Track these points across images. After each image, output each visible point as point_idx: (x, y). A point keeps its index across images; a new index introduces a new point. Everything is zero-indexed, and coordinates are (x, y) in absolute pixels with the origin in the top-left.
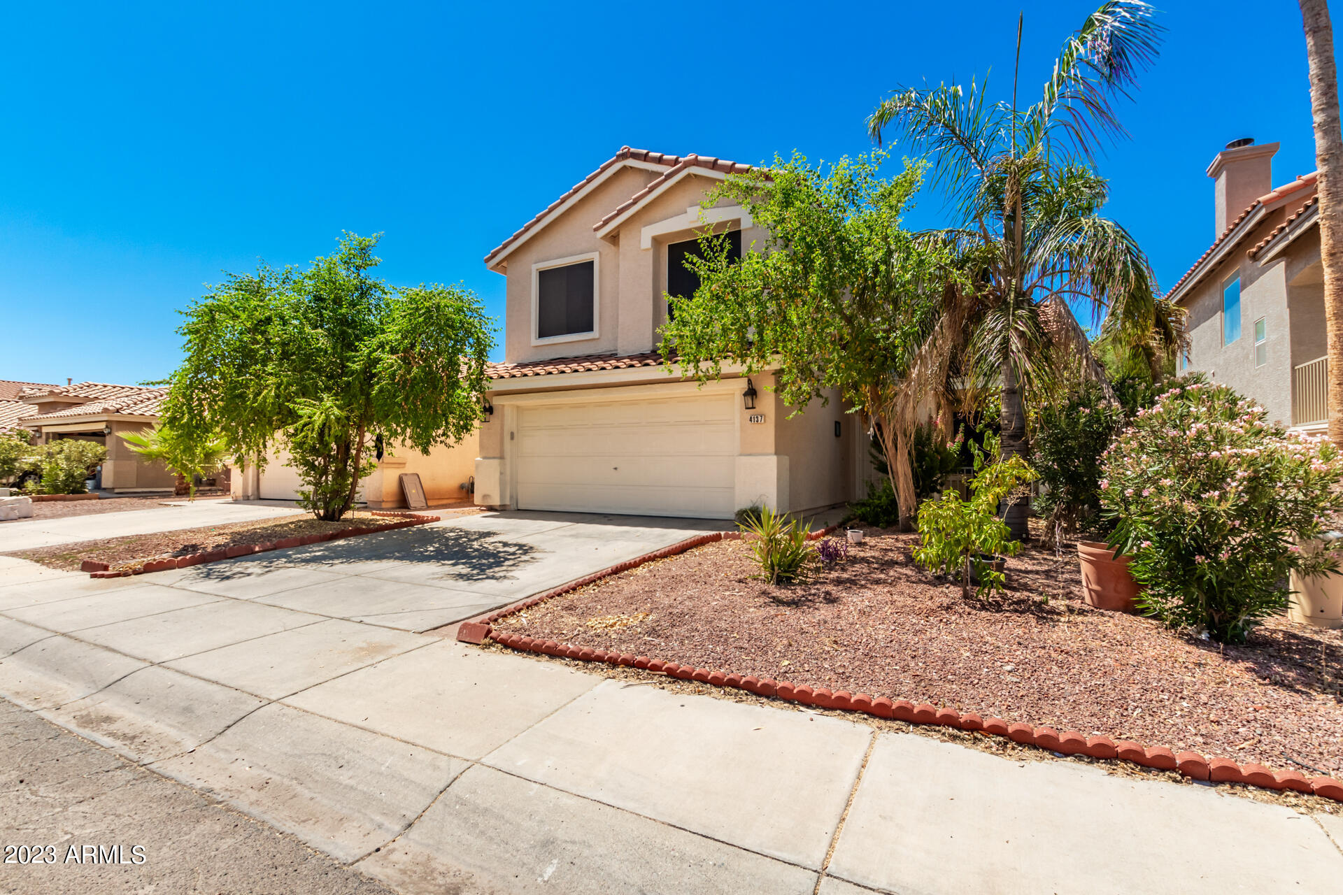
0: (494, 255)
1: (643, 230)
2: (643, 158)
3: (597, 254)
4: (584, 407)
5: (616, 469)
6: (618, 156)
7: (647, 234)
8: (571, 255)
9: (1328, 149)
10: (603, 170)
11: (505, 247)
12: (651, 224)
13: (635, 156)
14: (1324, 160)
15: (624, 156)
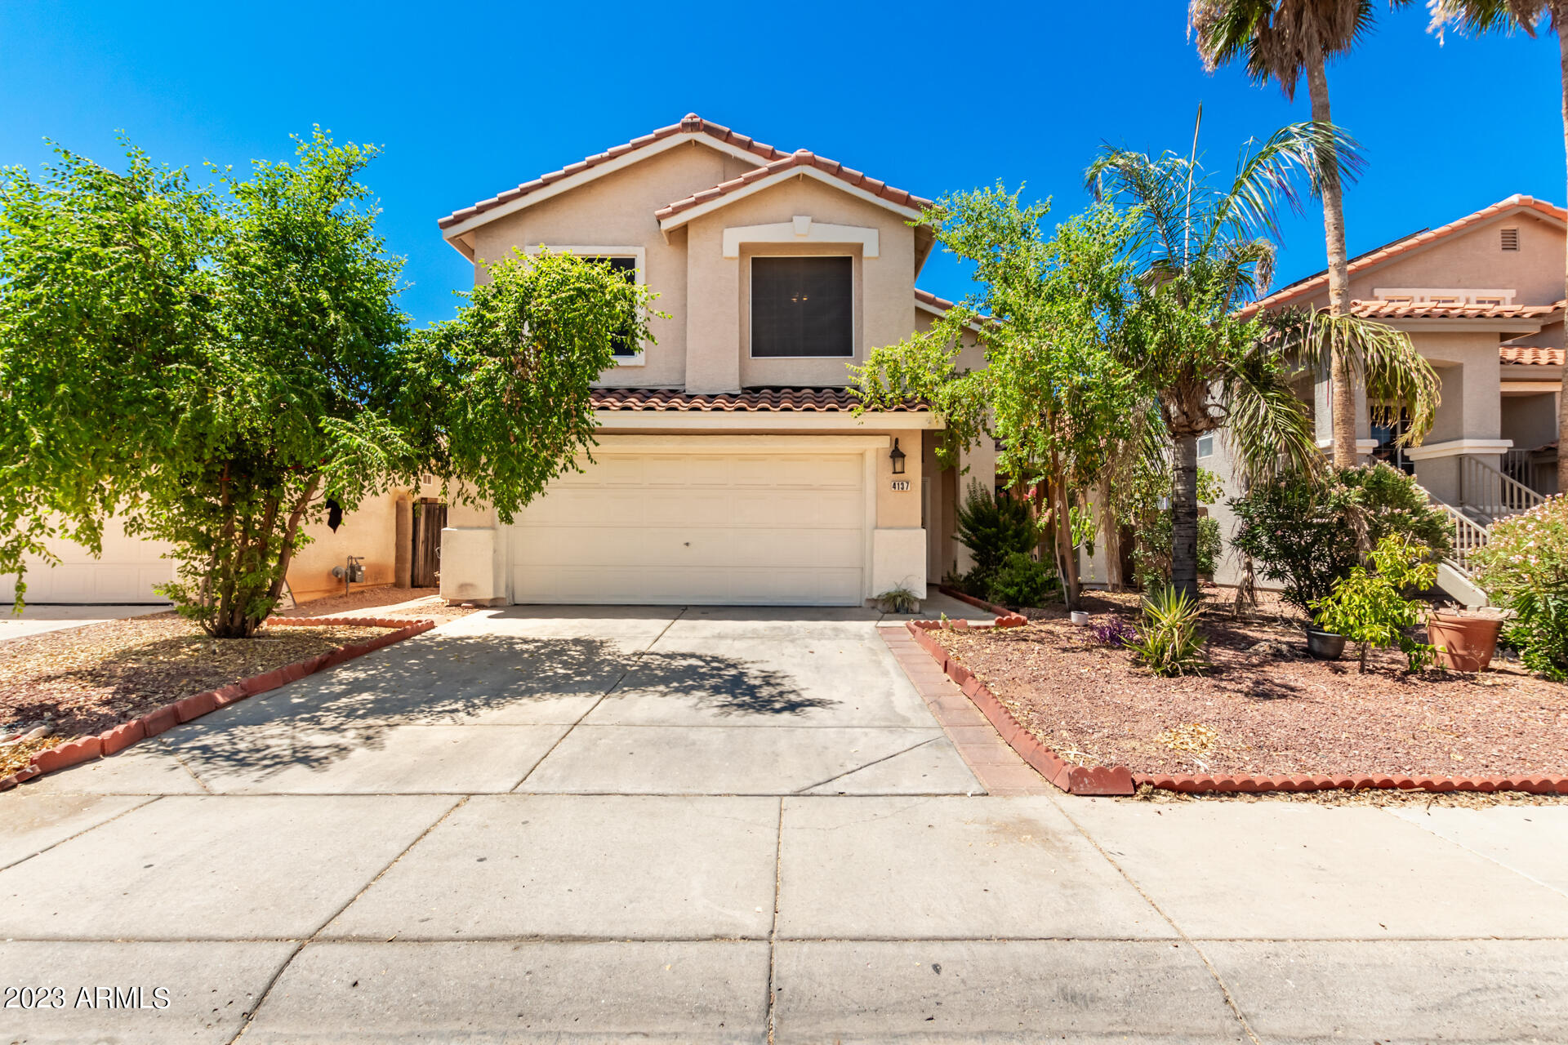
0: (459, 220)
1: (727, 232)
2: (724, 137)
3: (642, 250)
4: (636, 459)
5: (687, 544)
6: (685, 125)
7: (733, 238)
8: (596, 244)
9: (1342, 286)
10: (659, 137)
11: (481, 211)
12: (736, 226)
13: (709, 130)
14: (1338, 294)
15: (693, 127)
